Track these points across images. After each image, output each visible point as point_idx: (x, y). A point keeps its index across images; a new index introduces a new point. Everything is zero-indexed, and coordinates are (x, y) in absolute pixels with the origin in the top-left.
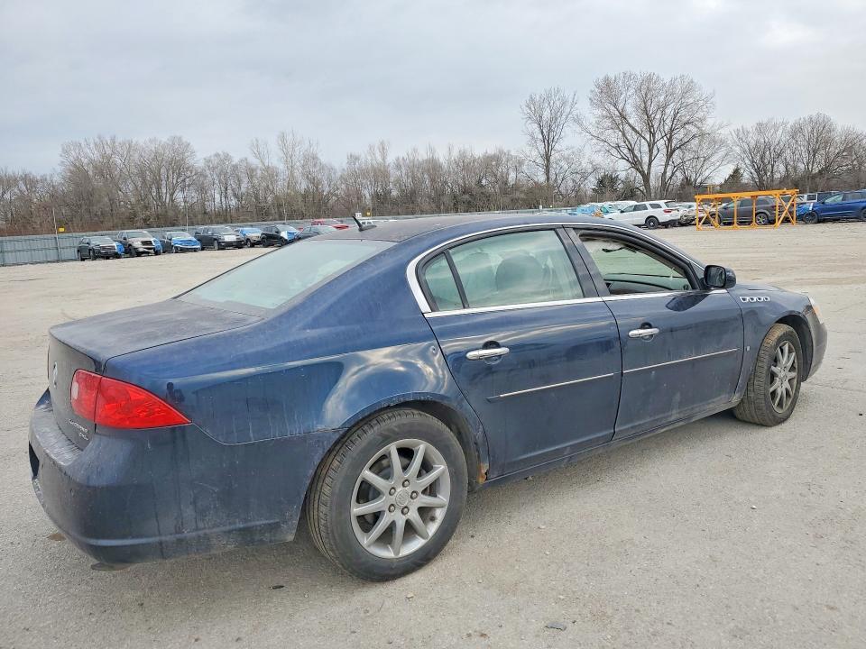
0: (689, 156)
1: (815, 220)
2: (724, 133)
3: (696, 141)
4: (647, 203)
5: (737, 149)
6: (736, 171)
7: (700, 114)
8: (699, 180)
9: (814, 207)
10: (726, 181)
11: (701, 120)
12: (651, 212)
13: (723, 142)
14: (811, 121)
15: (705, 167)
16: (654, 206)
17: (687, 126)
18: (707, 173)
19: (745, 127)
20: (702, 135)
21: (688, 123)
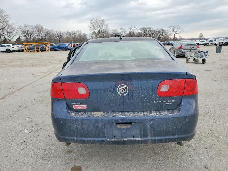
0: (5, 32)
1: (53, 50)
2: (15, 26)
3: (7, 28)
4: (6, 45)
5: (20, 31)
6: (19, 37)
7: (7, 20)
8: (9, 39)
9: (53, 47)
10: (17, 40)
11: (7, 21)
12: (7, 47)
13: (15, 29)
14: (38, 26)
15: (10, 36)
16: (8, 46)
17: (3, 23)
18: (11, 37)
19: (21, 25)
20: (8, 26)
21: (3, 22)
